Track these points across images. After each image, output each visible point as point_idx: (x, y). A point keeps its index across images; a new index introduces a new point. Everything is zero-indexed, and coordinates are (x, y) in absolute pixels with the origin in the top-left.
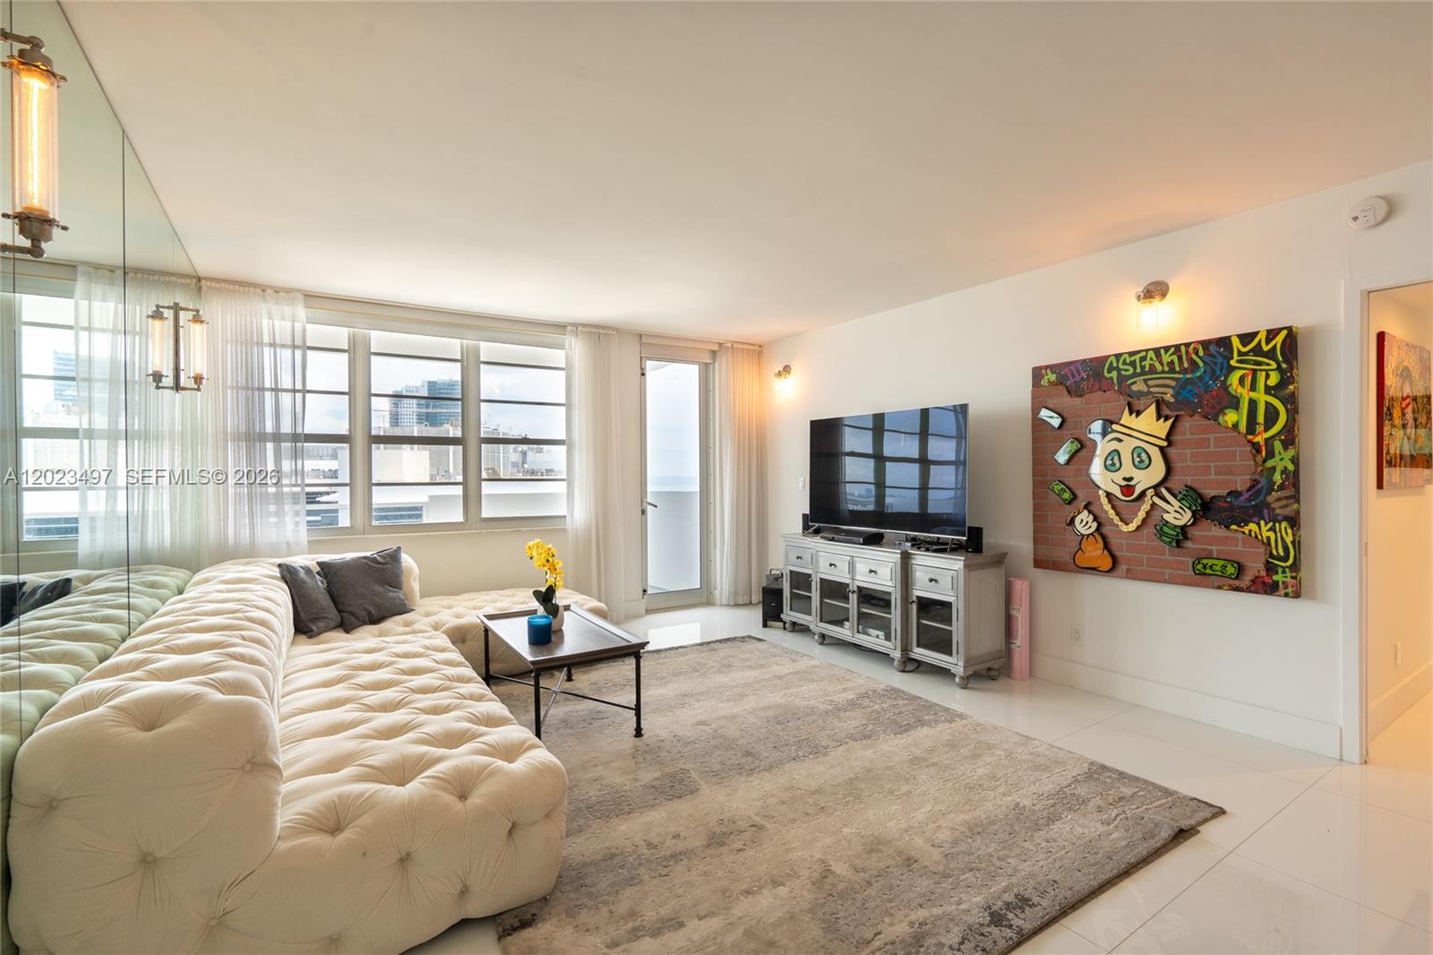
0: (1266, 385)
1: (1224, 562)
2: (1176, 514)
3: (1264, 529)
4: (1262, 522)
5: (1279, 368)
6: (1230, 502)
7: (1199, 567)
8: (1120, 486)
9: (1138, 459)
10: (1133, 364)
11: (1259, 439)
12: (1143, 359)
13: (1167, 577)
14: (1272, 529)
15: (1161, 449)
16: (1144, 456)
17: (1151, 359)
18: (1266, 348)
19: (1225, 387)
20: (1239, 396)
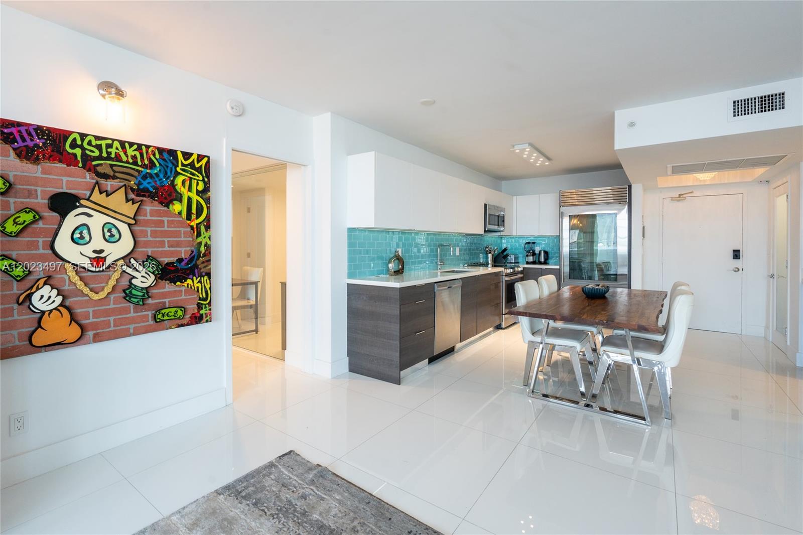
0: (197, 190)
1: (175, 309)
2: (143, 279)
3: (195, 282)
4: (194, 278)
5: (203, 180)
6: (176, 266)
7: (160, 316)
8: (90, 258)
9: (109, 234)
10: (99, 147)
11: (193, 224)
12: (109, 146)
13: (132, 331)
14: (200, 282)
15: (129, 225)
16: (114, 231)
17: (117, 148)
18: (197, 166)
19: (173, 185)
20: (182, 193)
